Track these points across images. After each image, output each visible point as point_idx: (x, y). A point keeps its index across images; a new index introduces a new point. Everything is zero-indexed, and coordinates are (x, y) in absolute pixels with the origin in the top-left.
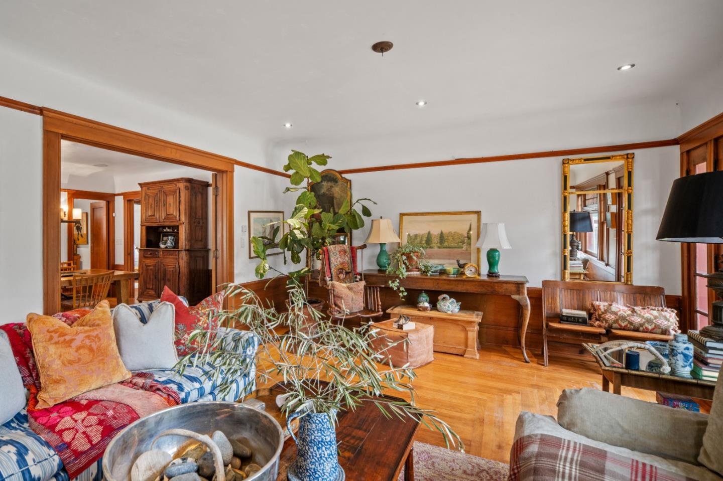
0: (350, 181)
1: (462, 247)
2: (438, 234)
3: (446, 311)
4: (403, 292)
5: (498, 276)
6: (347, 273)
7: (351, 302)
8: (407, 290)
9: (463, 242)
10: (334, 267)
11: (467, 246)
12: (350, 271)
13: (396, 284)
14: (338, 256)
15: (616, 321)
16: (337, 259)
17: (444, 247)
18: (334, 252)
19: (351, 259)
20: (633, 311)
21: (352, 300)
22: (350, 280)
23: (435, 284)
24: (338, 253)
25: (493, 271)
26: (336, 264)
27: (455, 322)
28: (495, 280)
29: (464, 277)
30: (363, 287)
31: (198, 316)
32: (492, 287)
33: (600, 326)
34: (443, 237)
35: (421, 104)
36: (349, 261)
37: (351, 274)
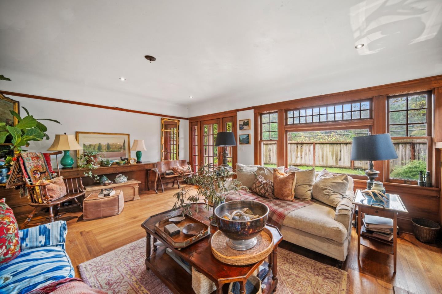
0: (18, 102)
1: (121, 151)
2: (106, 145)
3: (121, 182)
4: (97, 177)
5: (141, 162)
6: (41, 173)
7: (60, 192)
8: (99, 176)
9: (121, 148)
10: (29, 170)
11: (123, 150)
12: (45, 171)
13: (90, 173)
14: (31, 161)
15: (181, 172)
16: (31, 163)
17: (110, 151)
18: (27, 158)
19: (46, 162)
20: (183, 167)
21: (60, 189)
22: (47, 178)
23: (115, 170)
24: (31, 159)
25: (139, 160)
26: (30, 167)
27: (128, 186)
28: (140, 164)
29: (130, 164)
30: (62, 180)
31: (6, 226)
32: (144, 167)
33: (176, 174)
34: (109, 146)
35: (123, 79)
36: (43, 164)
37: (46, 173)
